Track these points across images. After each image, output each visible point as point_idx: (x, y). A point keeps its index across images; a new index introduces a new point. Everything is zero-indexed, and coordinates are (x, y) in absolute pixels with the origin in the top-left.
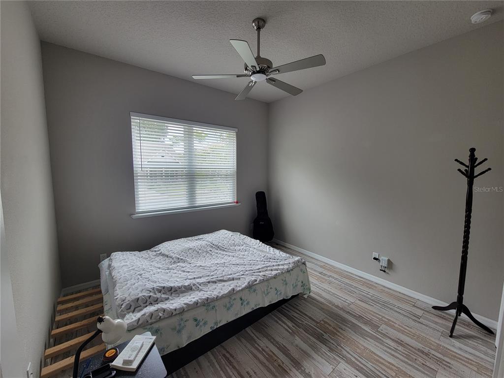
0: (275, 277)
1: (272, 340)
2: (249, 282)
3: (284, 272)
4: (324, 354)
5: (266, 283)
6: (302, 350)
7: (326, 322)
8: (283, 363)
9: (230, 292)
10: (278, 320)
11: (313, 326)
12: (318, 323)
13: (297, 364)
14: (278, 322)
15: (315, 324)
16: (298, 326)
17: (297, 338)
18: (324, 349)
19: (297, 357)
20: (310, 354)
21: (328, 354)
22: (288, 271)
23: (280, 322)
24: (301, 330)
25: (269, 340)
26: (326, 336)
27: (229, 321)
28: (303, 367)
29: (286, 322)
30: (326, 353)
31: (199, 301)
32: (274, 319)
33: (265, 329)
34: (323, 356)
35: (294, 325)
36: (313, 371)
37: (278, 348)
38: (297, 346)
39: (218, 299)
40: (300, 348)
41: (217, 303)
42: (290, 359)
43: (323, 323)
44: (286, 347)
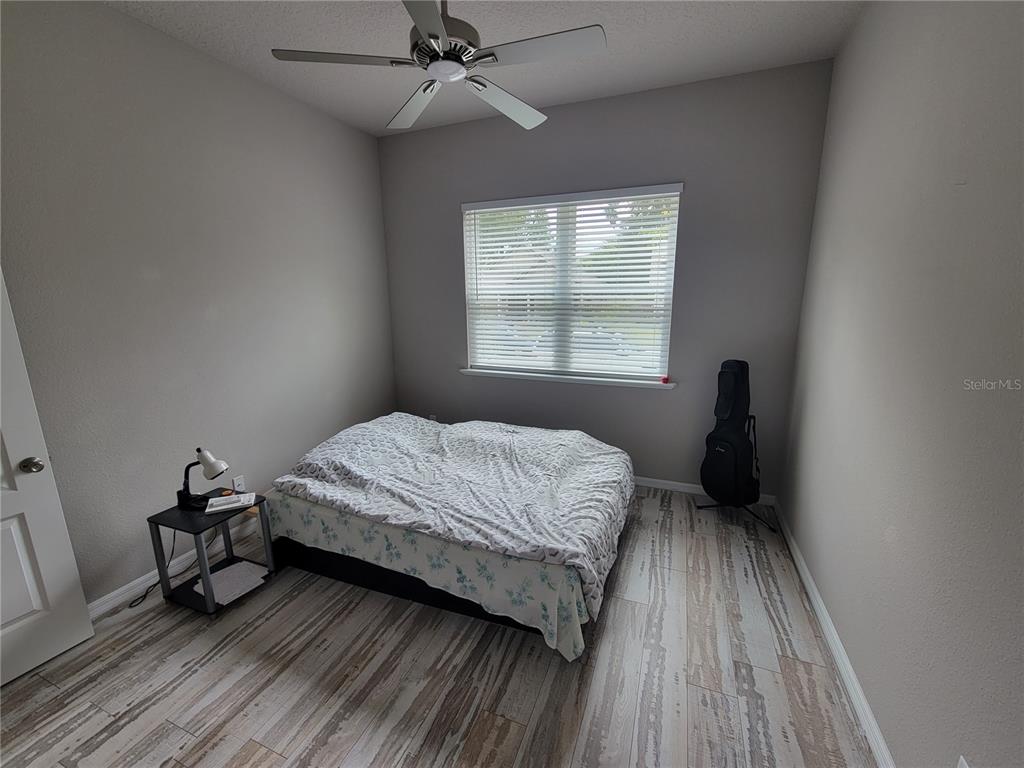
0: (467, 546)
1: (402, 646)
2: (414, 523)
3: (491, 548)
4: (397, 747)
5: (439, 544)
6: (393, 703)
7: (504, 729)
8: (352, 680)
9: (378, 516)
10: (460, 637)
11: (476, 701)
12: (492, 710)
13: (356, 702)
14: (453, 638)
15: (485, 705)
16: (460, 675)
17: (424, 683)
18: (410, 744)
19: (374, 698)
20: (386, 720)
21: (398, 756)
22: (506, 555)
23: (457, 642)
24: (451, 684)
25: (401, 642)
26: (452, 741)
27: (367, 560)
28: (352, 713)
29: (463, 652)
30: (401, 752)
31: (338, 503)
32: (462, 629)
33: (427, 627)
34: (387, 747)
35: (459, 668)
36: (345, 734)
37: (386, 661)
38: (401, 689)
39: (357, 514)
40: (397, 697)
41: (353, 520)
42: (366, 687)
43: (500, 721)
44: (392, 672)
